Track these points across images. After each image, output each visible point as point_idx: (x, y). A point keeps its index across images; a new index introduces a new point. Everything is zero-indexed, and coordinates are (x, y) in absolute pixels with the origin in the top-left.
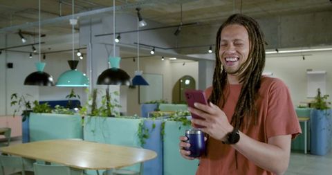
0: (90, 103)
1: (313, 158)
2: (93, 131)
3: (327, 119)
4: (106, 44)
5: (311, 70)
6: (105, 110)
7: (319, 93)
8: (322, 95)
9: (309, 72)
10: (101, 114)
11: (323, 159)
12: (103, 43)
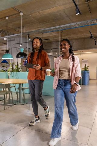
0: (11, 68)
1: (83, 86)
2: (13, 77)
3: (88, 74)
4: (16, 48)
5: (83, 59)
6: (17, 70)
7: (86, 65)
8: (87, 66)
9: (82, 60)
10: (15, 71)
11: (87, 86)
12: (15, 47)
